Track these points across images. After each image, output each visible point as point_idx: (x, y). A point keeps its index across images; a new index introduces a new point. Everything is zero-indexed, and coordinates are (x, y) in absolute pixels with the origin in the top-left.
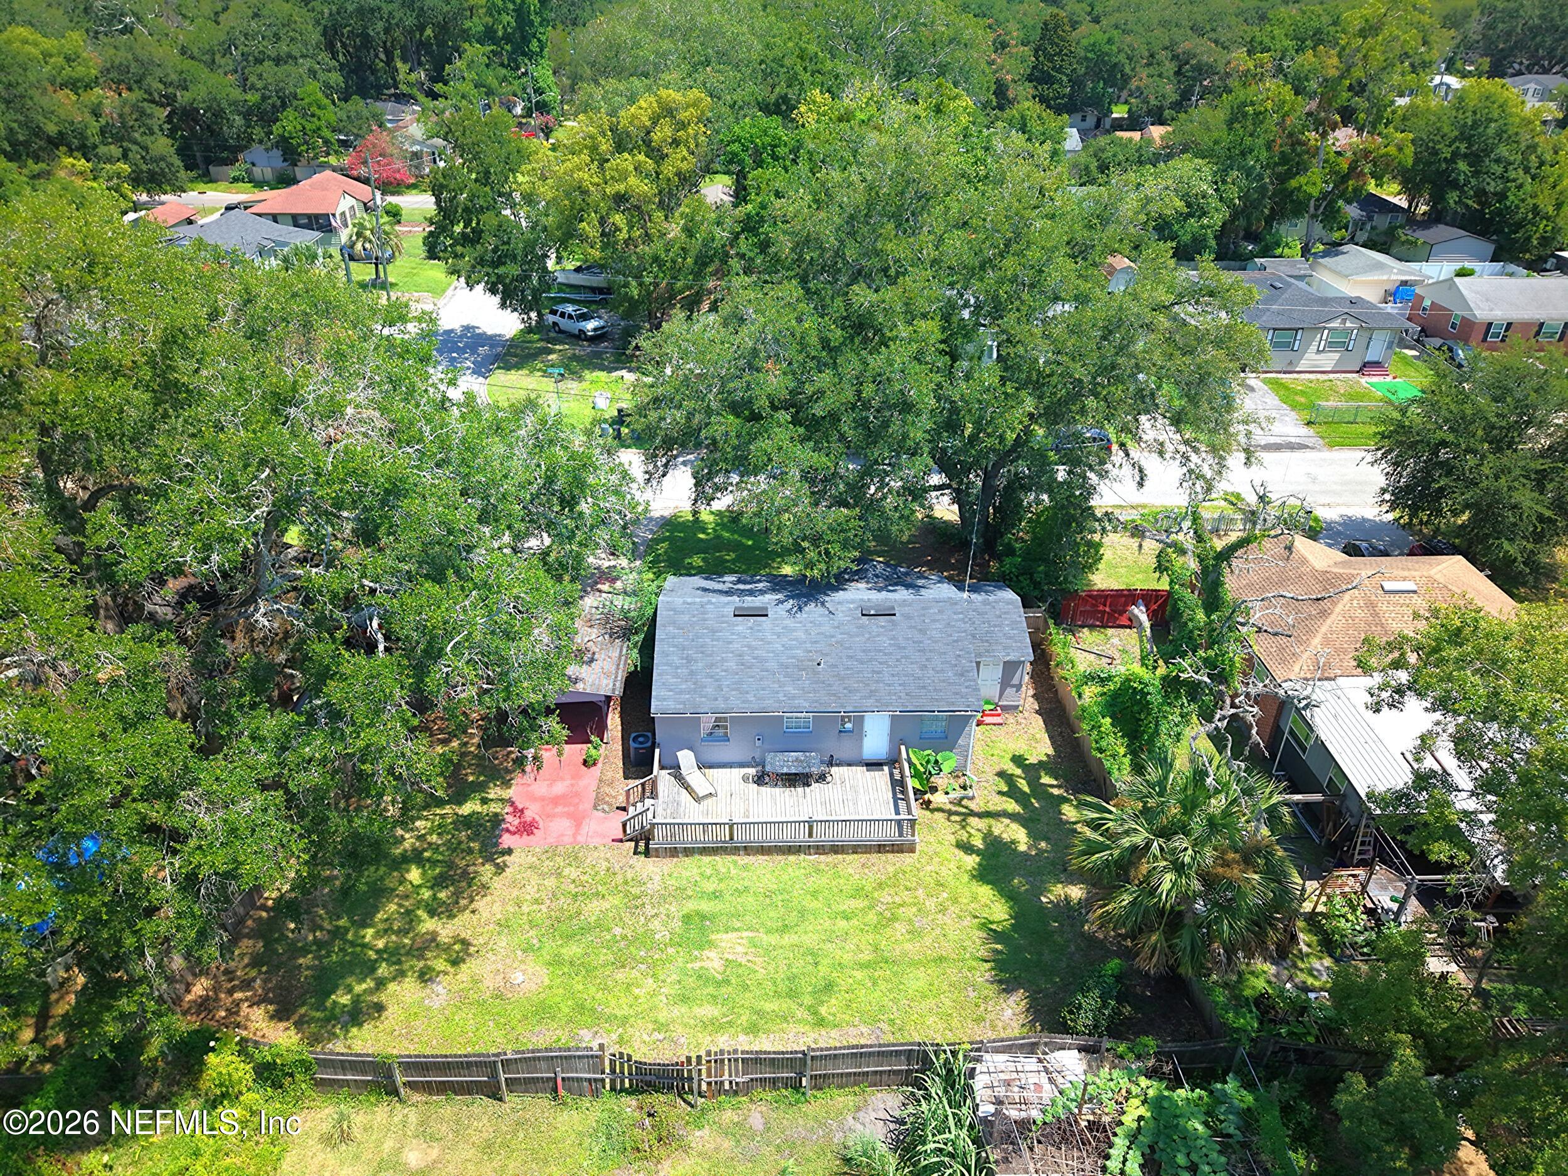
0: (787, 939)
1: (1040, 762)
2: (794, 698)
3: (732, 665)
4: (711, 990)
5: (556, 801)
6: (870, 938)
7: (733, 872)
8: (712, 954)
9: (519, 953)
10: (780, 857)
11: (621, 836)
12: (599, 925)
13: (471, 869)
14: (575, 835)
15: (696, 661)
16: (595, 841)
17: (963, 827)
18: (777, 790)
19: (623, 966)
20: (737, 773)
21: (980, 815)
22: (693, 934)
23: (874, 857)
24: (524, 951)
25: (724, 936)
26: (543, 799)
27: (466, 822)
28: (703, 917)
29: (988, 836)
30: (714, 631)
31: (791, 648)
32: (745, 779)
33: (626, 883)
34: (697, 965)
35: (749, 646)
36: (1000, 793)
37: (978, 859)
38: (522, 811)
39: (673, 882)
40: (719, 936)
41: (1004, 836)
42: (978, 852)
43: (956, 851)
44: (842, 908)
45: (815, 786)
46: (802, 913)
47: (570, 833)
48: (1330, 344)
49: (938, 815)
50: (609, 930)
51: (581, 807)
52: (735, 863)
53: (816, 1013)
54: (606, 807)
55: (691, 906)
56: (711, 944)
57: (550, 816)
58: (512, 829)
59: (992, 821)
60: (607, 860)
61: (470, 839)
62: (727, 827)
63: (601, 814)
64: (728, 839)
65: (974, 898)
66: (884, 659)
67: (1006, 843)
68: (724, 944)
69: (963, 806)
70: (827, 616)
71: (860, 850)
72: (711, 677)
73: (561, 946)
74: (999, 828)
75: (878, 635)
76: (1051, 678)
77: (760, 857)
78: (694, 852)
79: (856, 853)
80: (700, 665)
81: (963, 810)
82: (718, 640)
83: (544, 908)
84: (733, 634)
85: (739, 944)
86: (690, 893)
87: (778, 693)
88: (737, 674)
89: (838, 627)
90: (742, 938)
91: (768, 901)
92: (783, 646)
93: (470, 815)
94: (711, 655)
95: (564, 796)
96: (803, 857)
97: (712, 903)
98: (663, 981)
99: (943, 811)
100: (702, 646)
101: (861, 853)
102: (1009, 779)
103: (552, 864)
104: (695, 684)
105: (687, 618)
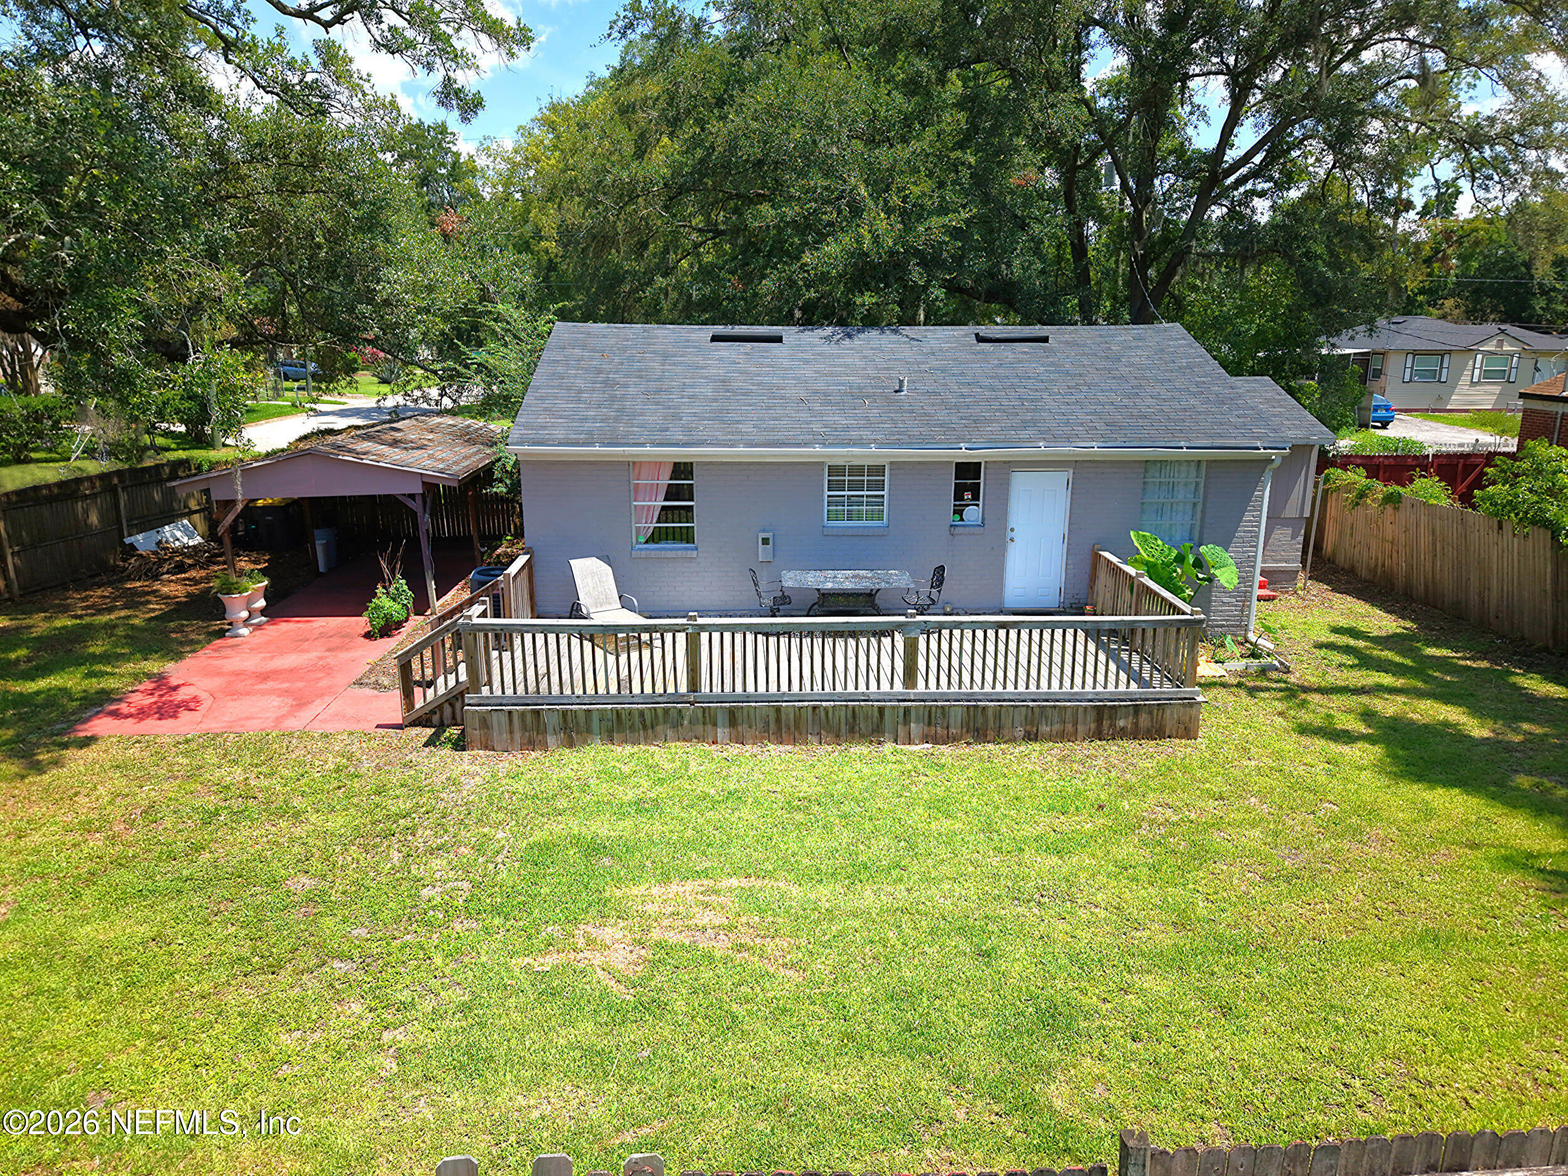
0: (867, 897)
1: (1396, 634)
2: (847, 428)
3: (705, 391)
4: (586, 1029)
7: (695, 768)
8: (609, 933)
10: (828, 747)
11: (397, 716)
14: (279, 720)
15: (625, 386)
16: (332, 726)
17: (1300, 706)
19: (272, 968)
21: (1324, 691)
22: (552, 887)
25: (656, 889)
26: (238, 673)
27: (18, 701)
28: (593, 849)
29: (1368, 716)
30: (667, 356)
31: (835, 375)
33: (379, 791)
34: (548, 962)
35: (743, 372)
36: (1341, 665)
37: (1378, 750)
38: (176, 688)
39: (520, 787)
40: (638, 890)
41: (1412, 716)
42: (1368, 740)
43: (1305, 740)
44: (1031, 831)
46: (910, 840)
47: (273, 715)
48: (1487, 374)
50: (273, 883)
51: (323, 683)
52: (707, 754)
54: (386, 681)
55: (562, 827)
56: (603, 910)
57: (237, 694)
58: (126, 710)
59: (1364, 699)
60: (348, 755)
62: (681, 637)
63: (367, 691)
64: (683, 689)
65: (1428, 813)
66: (1042, 386)
67: (1426, 726)
68: (651, 909)
69: (1270, 680)
70: (904, 343)
71: (1045, 729)
72: (657, 404)
73: (85, 920)
74: (1389, 707)
75: (1020, 362)
76: (1331, 560)
77: (771, 747)
78: (589, 731)
79: (1036, 739)
80: (632, 390)
81: (1274, 685)
82: (674, 364)
83: (96, 843)
84: (709, 359)
85: (707, 905)
86: (562, 803)
87: (810, 422)
88: (716, 400)
89: (933, 354)
90: (716, 892)
91: (800, 817)
92: (816, 372)
93: (38, 693)
94: (659, 380)
95: (292, 671)
96: (888, 747)
97: (628, 823)
98: (404, 1007)
99: (1224, 685)
100: (640, 370)
101: (1051, 738)
102: (1348, 650)
103: (185, 761)
104: (618, 410)
105: (612, 341)
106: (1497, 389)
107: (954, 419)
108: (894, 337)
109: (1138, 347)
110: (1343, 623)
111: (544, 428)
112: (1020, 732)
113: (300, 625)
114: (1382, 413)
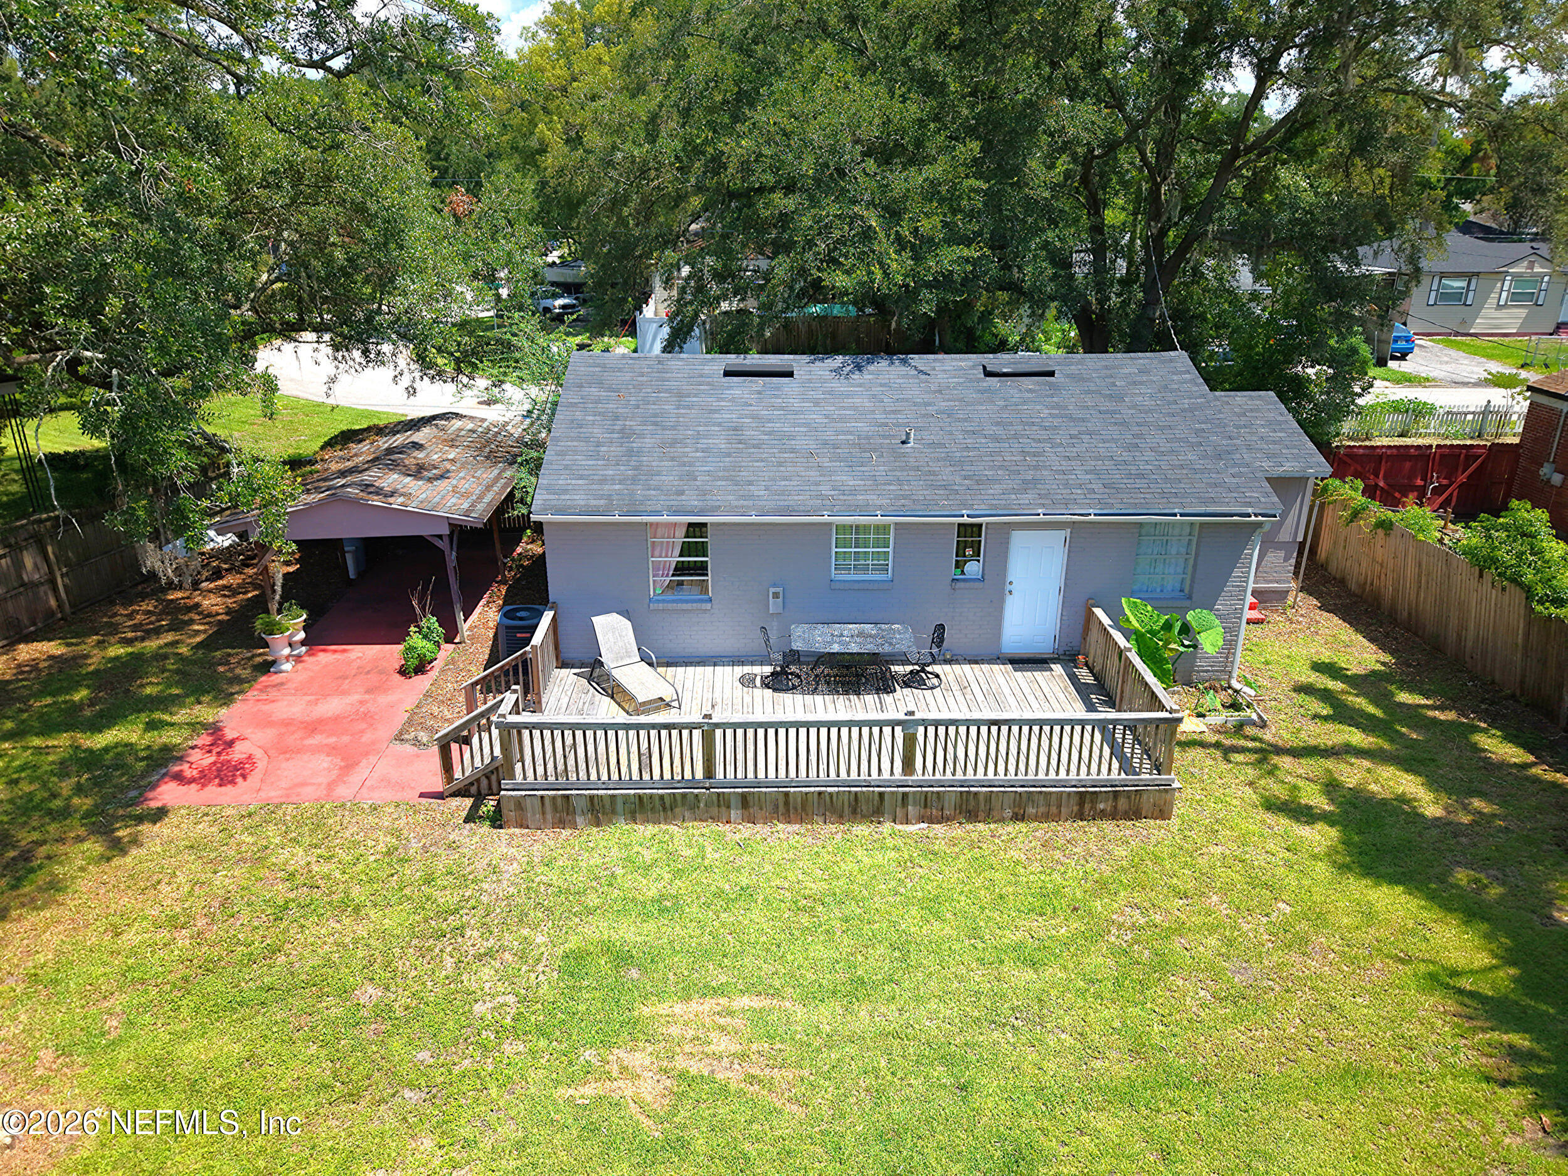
0: (863, 1018)
1: (1374, 673)
2: (854, 492)
3: (720, 442)
5: (313, 727)
6: (1110, 1012)
7: (711, 855)
8: (639, 1059)
9: (47, 1055)
10: (832, 828)
11: (437, 783)
12: (317, 984)
13: (43, 850)
14: (331, 786)
15: (641, 436)
16: (380, 796)
17: (1271, 773)
18: (819, 698)
19: (353, 1097)
20: (728, 675)
21: (1298, 753)
22: (588, 1001)
23: (1065, 829)
24: (64, 1052)
25: (678, 1009)
26: (287, 723)
27: (90, 760)
28: (622, 958)
29: (1331, 787)
30: (680, 395)
31: (842, 419)
32: (747, 681)
33: (429, 881)
34: (589, 1090)
35: (754, 417)
36: (1315, 716)
37: (1334, 833)
38: (230, 744)
39: (554, 877)
40: (663, 1009)
41: (1373, 787)
42: (1326, 818)
43: (1270, 818)
44: (1011, 937)
45: (900, 692)
46: (902, 948)
47: (323, 780)
48: (1514, 297)
49: (1197, 753)
50: (345, 992)
51: (367, 738)
52: (721, 836)
54: (424, 737)
55: (597, 930)
56: (638, 1031)
57: (287, 751)
58: (188, 773)
59: (1330, 764)
60: (396, 833)
61: (79, 790)
62: (697, 733)
63: (408, 748)
64: (699, 775)
65: (1369, 916)
66: (1044, 435)
67: (1384, 802)
68: (675, 1031)
69: (1246, 737)
70: (913, 376)
71: (1031, 810)
72: (673, 459)
73: (185, 1037)
74: (1351, 774)
75: (1025, 403)
76: (1324, 567)
77: (781, 826)
78: (614, 812)
79: (1022, 819)
80: (649, 442)
81: (1250, 744)
82: (689, 407)
83: (183, 940)
84: (723, 399)
85: (722, 1029)
86: (593, 900)
87: (817, 484)
88: (729, 455)
89: (940, 392)
90: (731, 1014)
91: (805, 920)
92: (827, 416)
93: (106, 750)
94: (673, 428)
95: (336, 719)
96: (887, 827)
97: (651, 926)
98: (467, 1144)
99: (1203, 745)
100: (655, 415)
101: (1037, 818)
102: (1325, 695)
103: (250, 840)
104: (636, 468)
105: (628, 376)
106: (1523, 312)
107: (958, 480)
108: (904, 369)
109: (1141, 383)
110: (1326, 657)
111: (565, 491)
112: (1008, 813)
113: (336, 656)
114: (1402, 344)
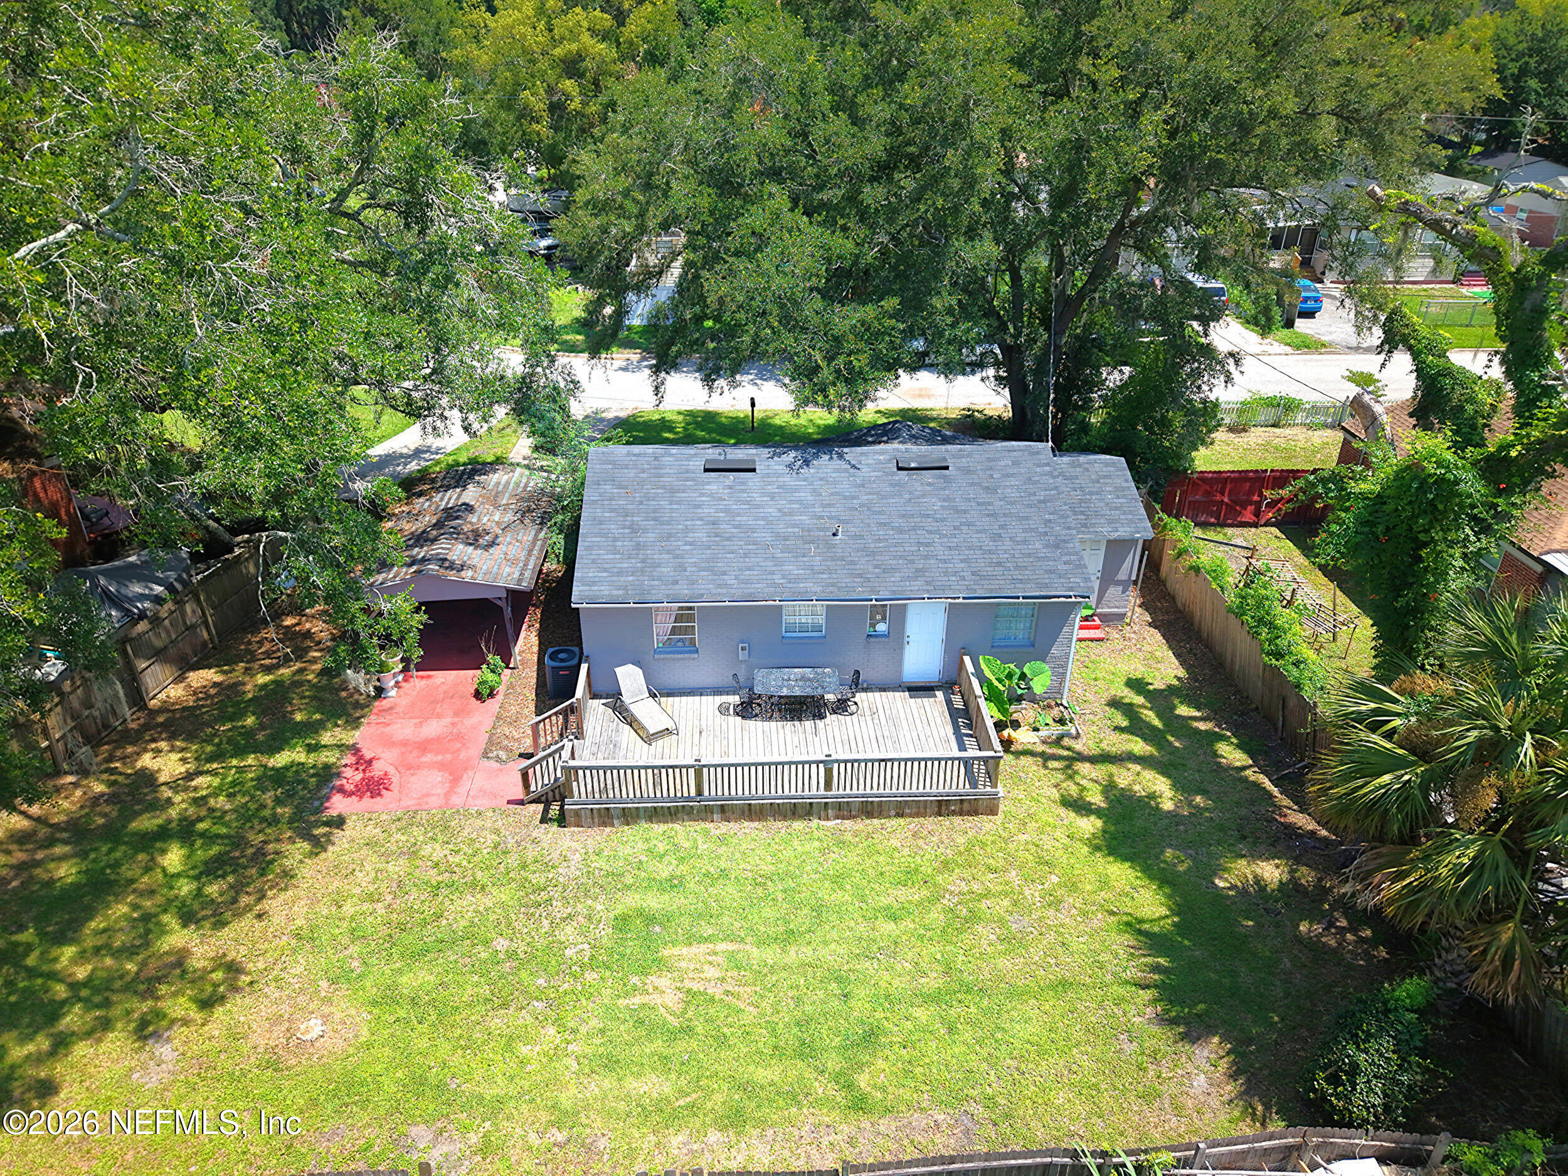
0: (792, 956)
1: (1170, 687)
2: (798, 579)
3: (701, 535)
4: (658, 1045)
5: (424, 746)
6: (936, 950)
7: (702, 847)
8: (664, 982)
9: (324, 984)
10: (779, 824)
11: (519, 794)
12: (470, 935)
13: (271, 847)
14: (447, 795)
15: (645, 531)
16: (482, 803)
17: (1071, 777)
18: (773, 724)
19: (505, 1005)
20: (711, 703)
21: (1093, 760)
22: (632, 947)
23: (930, 823)
24: (333, 982)
25: (685, 951)
26: (404, 743)
27: (278, 777)
28: (650, 919)
29: (1109, 788)
30: (673, 491)
31: (791, 513)
32: (723, 710)
33: (524, 866)
34: (637, 1000)
35: (727, 511)
36: (1117, 728)
37: (1099, 823)
38: (370, 762)
39: (602, 863)
40: (676, 951)
41: (1137, 788)
42: (1098, 812)
43: (1062, 811)
44: (884, 901)
45: (831, 718)
46: (818, 910)
47: (441, 791)
49: (1026, 761)
50: (487, 943)
51: (463, 755)
52: (707, 832)
53: (849, 1086)
54: (503, 754)
55: (631, 901)
56: (662, 965)
57: (412, 768)
58: (349, 787)
59: (1113, 768)
60: (497, 832)
61: (278, 801)
62: (692, 771)
63: (494, 764)
64: (693, 793)
65: (1104, 883)
66: (934, 526)
67: (1140, 799)
68: (683, 965)
69: (1063, 748)
70: (846, 471)
71: (907, 811)
72: (668, 552)
73: (400, 971)
74: (1125, 777)
75: (924, 496)
76: (1163, 583)
77: (746, 824)
78: (638, 817)
79: (902, 816)
80: (651, 536)
81: (1065, 753)
82: (679, 503)
83: (380, 908)
84: (703, 495)
85: (711, 963)
86: (629, 880)
87: (772, 573)
88: (709, 548)
89: (863, 485)
90: (716, 954)
91: (760, 891)
92: (780, 510)
93: (286, 768)
94: (668, 523)
95: (438, 740)
96: (815, 822)
97: (666, 897)
98: (574, 1031)
99: (1032, 754)
100: (655, 511)
101: (911, 816)
102: (1128, 710)
103: (404, 838)
104: (643, 561)
105: (632, 473)
107: (871, 569)
108: (837, 463)
109: (1012, 475)
110: (1140, 673)
111: (594, 583)
112: (893, 813)
113: (424, 682)
114: (1310, 304)
